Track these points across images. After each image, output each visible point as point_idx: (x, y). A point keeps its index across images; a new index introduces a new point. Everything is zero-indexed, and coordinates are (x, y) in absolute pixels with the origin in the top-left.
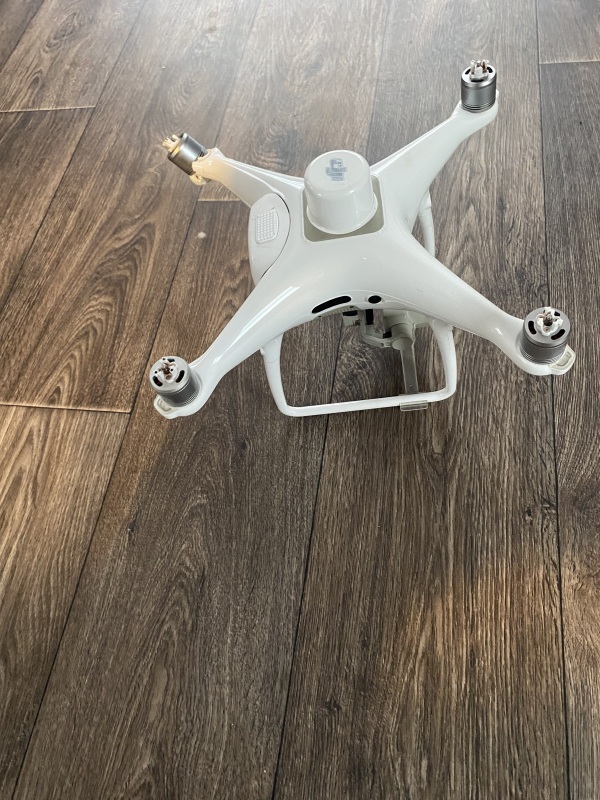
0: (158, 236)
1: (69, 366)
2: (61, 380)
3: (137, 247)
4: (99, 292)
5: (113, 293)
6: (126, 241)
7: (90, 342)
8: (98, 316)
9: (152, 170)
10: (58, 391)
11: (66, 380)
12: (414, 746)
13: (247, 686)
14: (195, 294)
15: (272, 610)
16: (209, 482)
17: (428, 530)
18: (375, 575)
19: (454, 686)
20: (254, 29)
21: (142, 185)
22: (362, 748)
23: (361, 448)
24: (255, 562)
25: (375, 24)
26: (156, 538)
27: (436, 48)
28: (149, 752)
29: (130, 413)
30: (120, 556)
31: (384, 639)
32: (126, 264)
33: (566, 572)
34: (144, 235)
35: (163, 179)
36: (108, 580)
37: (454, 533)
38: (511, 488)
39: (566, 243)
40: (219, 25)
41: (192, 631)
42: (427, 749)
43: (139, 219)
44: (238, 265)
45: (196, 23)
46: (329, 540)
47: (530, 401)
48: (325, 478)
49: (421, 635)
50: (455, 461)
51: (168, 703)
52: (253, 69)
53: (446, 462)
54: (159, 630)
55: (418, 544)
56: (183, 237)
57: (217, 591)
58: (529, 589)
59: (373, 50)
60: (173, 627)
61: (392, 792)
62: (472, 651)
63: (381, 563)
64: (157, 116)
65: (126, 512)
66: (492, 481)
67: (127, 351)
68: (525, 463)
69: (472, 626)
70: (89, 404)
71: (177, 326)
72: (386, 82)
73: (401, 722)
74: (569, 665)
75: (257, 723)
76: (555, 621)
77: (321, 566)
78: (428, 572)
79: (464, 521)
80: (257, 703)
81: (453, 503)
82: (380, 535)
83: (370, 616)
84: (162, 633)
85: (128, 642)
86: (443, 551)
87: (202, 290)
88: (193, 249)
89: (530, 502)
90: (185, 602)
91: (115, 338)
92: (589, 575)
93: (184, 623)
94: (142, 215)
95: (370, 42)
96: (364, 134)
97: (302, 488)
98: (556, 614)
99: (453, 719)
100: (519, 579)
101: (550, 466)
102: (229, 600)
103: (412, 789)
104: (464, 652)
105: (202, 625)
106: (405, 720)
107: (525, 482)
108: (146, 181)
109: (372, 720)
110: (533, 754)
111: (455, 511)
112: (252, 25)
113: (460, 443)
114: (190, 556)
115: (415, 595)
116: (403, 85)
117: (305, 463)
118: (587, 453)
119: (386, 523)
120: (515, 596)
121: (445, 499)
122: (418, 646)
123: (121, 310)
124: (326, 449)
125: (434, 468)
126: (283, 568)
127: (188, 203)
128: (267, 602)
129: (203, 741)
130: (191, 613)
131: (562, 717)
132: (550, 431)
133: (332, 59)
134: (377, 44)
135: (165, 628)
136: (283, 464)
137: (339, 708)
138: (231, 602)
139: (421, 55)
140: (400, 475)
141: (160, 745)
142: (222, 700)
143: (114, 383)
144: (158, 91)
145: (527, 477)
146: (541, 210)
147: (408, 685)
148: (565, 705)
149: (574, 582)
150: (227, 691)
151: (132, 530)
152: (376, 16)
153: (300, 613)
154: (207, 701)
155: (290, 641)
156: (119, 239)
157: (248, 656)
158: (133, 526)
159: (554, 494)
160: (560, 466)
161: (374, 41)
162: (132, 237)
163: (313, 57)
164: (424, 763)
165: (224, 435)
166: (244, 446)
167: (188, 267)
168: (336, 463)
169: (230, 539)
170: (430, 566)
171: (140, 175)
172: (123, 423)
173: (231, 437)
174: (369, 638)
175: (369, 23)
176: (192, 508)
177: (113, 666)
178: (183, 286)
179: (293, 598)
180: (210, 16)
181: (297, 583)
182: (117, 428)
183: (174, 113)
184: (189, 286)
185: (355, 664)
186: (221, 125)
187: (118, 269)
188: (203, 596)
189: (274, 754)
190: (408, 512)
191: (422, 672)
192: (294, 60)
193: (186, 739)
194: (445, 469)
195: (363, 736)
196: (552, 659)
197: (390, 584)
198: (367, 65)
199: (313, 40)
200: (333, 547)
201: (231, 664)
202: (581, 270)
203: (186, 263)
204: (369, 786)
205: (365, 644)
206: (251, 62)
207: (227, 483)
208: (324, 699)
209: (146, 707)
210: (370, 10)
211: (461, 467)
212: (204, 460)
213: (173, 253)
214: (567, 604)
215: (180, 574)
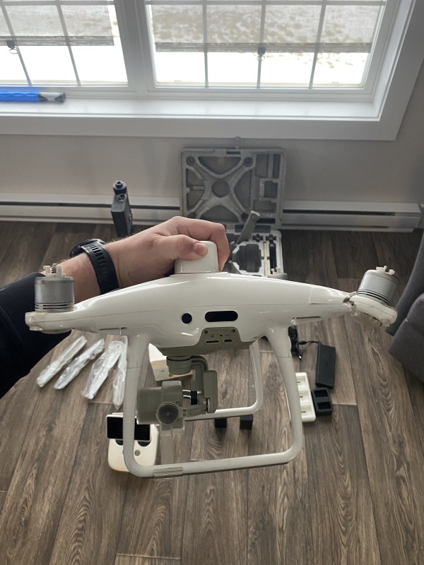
2: (153, 545)
4: (160, 503)
5: (165, 505)
7: (161, 527)
8: (162, 515)
10: (152, 550)
14: (195, 506)
29: (181, 560)
44: (209, 492)
67: (175, 532)
70: (165, 556)
71: (191, 521)
87: (197, 503)
91: (170, 525)
123: (170, 512)
133: (231, 390)
143: (173, 546)
146: (307, 473)
167: (191, 493)
178: (190, 502)
184: (193, 502)
202: (319, 500)
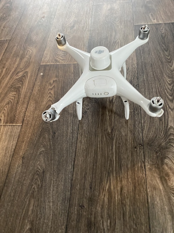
0: (29, 75)
1: (4, 113)
2: (1, 116)
3: (23, 78)
4: (12, 91)
5: (16, 91)
6: (20, 76)
7: (10, 106)
8: (12, 98)
9: (27, 56)
11: (3, 116)
12: (106, 216)
13: (57, 202)
14: (40, 91)
15: (64, 180)
16: (45, 144)
17: (108, 154)
18: (93, 168)
19: (117, 198)
20: (56, 17)
21: (24, 61)
22: (91, 218)
23: (88, 132)
24: (59, 166)
25: (89, 15)
26: (30, 161)
27: (106, 21)
28: (29, 224)
29: (22, 125)
30: (19, 167)
31: (96, 186)
32: (20, 83)
33: (147, 164)
34: (25, 74)
35: (30, 59)
36: (16, 174)
37: (115, 155)
38: (130, 141)
39: (143, 73)
40: (46, 16)
41: (41, 187)
42: (109, 217)
43: (23, 70)
44: (52, 82)
45: (39, 16)
46: (80, 159)
47: (135, 117)
48: (78, 141)
49: (107, 184)
50: (115, 134)
51: (34, 209)
52: (56, 28)
53: (112, 135)
54: (31, 188)
55: (105, 159)
56: (36, 75)
57: (48, 175)
58: (136, 169)
59: (89, 22)
60: (35, 186)
61: (100, 230)
62: (121, 188)
63: (95, 164)
64: (28, 41)
65: (21, 154)
66: (125, 139)
67: (20, 107)
68: (134, 134)
69: (121, 181)
70: (10, 123)
71: (35, 100)
72: (93, 30)
73: (102, 210)
74: (148, 190)
75: (60, 213)
76: (144, 178)
77: (78, 166)
78: (108, 166)
79: (118, 151)
80: (60, 207)
81: (114, 146)
82: (94, 156)
83: (92, 179)
84: (32, 188)
85: (22, 192)
86: (112, 160)
87: (42, 89)
88: (39, 78)
89: (136, 145)
90: (39, 179)
91: (17, 104)
92: (153, 164)
93: (39, 185)
94: (24, 69)
95: (88, 20)
96: (87, 45)
97: (72, 144)
98: (144, 176)
99: (117, 208)
100: (133, 167)
101: (141, 134)
102: (51, 178)
103: (106, 229)
104: (119, 189)
105: (44, 185)
106: (103, 209)
107: (134, 139)
108: (25, 59)
109: (94, 210)
110: (139, 216)
111: (115, 148)
112: (55, 16)
113: (116, 129)
114: (39, 165)
115: (105, 173)
116: (97, 31)
117: (73, 137)
118: (151, 130)
119: (96, 153)
120: (133, 172)
121: (112, 145)
122: (106, 188)
123: (19, 96)
124: (79, 133)
125: (109, 136)
126: (67, 168)
127: (38, 65)
128: (62, 178)
129: (44, 219)
130: (40, 182)
131: (147, 205)
132: (140, 125)
133: (77, 25)
134: (90, 20)
135: (33, 187)
136: (66, 137)
137: (84, 207)
138: (52, 178)
139: (102, 23)
140: (99, 139)
141: (32, 221)
142: (50, 207)
143: (17, 117)
144: (28, 34)
145: (135, 138)
146: (136, 65)
147: (103, 199)
148: (148, 201)
149: (149, 166)
150: (51, 204)
151: (23, 159)
152: (89, 13)
153: (72, 180)
154: (46, 208)
155: (70, 188)
156: (18, 76)
157: (57, 194)
158: (23, 158)
159: (142, 142)
160: (144, 134)
161: (89, 20)
162: (21, 75)
163: (72, 24)
164: (109, 221)
165: (49, 131)
166: (55, 133)
167: (38, 83)
168: (82, 136)
169: (51, 160)
170: (109, 164)
171: (24, 58)
172: (20, 128)
173: (51, 131)
174: (92, 186)
175: (87, 15)
176: (40, 152)
177: (18, 199)
178: (36, 88)
179: (70, 176)
180: (43, 13)
181: (71, 172)
182: (18, 130)
183: (33, 40)
184: (38, 88)
185: (88, 194)
186: (47, 43)
187: (18, 84)
188: (44, 177)
189: (65, 222)
190: (102, 149)
191: (107, 195)
192: (67, 25)
193: (40, 219)
194: (112, 137)
195: (91, 214)
196: (144, 189)
197: (97, 170)
198: (87, 26)
199: (72, 19)
200: (81, 160)
201: (52, 196)
202: (147, 80)
203: (37, 82)
204: (93, 229)
205: (91, 188)
206: (55, 26)
207: (50, 144)
208: (80, 204)
209: (28, 211)
210: (88, 11)
211: (116, 136)
212: (43, 138)
213: (33, 79)
214: (147, 173)
215: (37, 171)
